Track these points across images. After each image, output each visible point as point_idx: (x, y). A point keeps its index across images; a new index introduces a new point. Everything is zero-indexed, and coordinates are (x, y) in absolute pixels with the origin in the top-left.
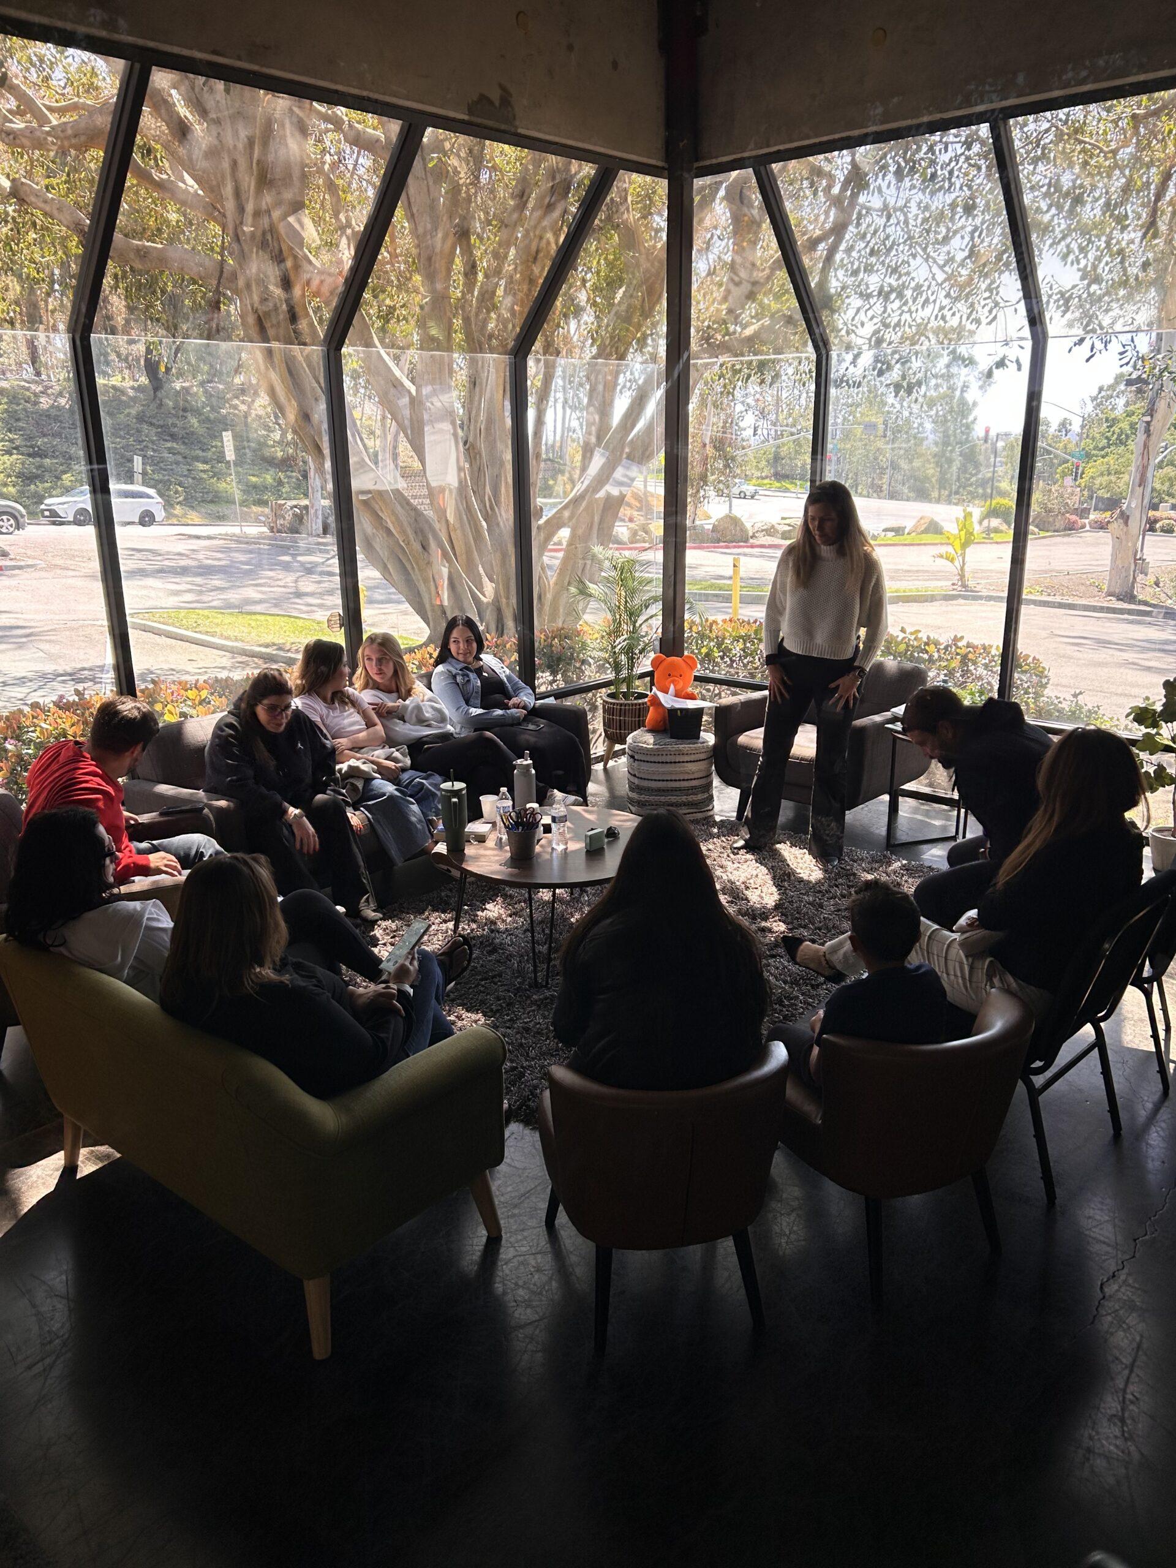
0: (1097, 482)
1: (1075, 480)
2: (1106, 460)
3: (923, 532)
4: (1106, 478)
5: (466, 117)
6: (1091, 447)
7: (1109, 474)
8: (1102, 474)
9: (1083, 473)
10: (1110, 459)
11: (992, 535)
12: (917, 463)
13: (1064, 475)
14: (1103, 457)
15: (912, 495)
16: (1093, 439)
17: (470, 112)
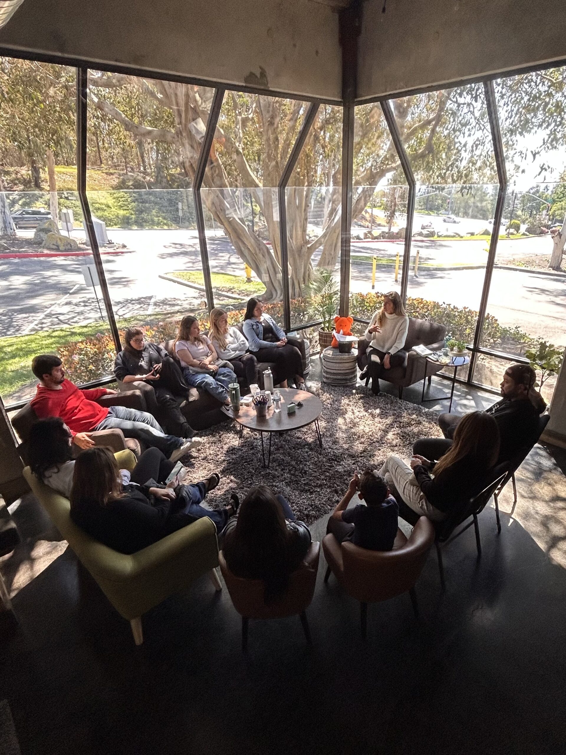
0: (556, 213)
1: (547, 212)
2: (561, 203)
3: (482, 234)
4: (560, 211)
5: (244, 84)
6: (556, 197)
7: (562, 209)
8: (559, 210)
9: (551, 208)
10: (563, 203)
11: (510, 236)
12: (484, 204)
13: (543, 209)
14: (560, 202)
15: (481, 217)
16: (557, 194)
17: (246, 82)
